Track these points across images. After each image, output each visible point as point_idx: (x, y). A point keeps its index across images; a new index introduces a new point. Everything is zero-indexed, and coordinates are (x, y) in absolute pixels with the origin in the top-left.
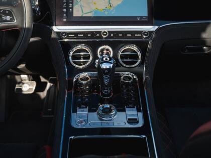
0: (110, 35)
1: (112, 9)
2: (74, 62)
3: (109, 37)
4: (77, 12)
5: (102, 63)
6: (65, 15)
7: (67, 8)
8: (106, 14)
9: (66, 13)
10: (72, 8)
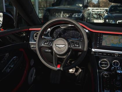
0: (119, 55)
1: (120, 44)
2: (101, 66)
3: (118, 56)
4: (104, 44)
5: (117, 70)
6: (98, 44)
7: (100, 42)
8: (118, 46)
9: (99, 43)
10: (102, 42)
